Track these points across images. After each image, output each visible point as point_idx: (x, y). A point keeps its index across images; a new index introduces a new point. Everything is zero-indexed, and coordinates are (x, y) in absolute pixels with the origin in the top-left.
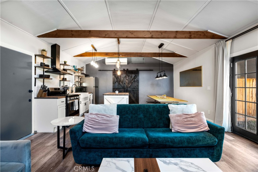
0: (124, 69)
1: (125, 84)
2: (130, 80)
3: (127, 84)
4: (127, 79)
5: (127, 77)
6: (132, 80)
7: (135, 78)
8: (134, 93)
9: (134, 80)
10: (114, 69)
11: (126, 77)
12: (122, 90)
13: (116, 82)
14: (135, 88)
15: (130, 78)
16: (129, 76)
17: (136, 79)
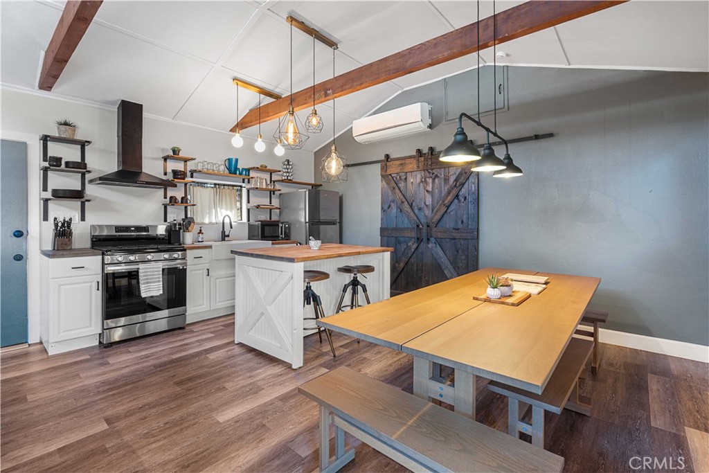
0: (419, 151)
1: (420, 209)
2: (441, 192)
3: (428, 212)
4: (427, 191)
5: (430, 181)
6: (449, 193)
7: (463, 185)
8: (457, 252)
9: (454, 192)
10: (387, 156)
11: (424, 181)
12: (409, 235)
13: (390, 206)
14: (460, 226)
15: (440, 184)
16: (437, 176)
17: (466, 186)
